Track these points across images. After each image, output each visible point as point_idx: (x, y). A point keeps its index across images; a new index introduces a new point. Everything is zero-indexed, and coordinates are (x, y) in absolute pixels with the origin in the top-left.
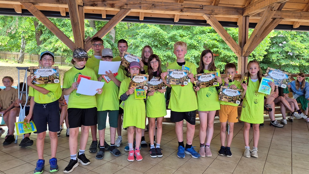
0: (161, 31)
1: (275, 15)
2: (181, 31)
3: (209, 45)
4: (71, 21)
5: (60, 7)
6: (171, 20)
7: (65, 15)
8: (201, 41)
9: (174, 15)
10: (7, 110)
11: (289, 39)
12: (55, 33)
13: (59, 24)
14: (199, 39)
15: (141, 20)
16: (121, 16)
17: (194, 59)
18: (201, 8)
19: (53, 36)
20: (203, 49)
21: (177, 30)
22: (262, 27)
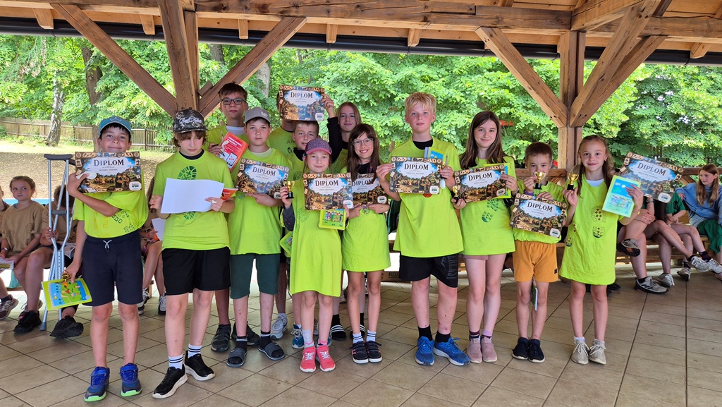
0: (378, 68)
1: (646, 28)
2: (423, 68)
3: (489, 100)
4: (169, 48)
5: (141, 13)
6: (400, 42)
7: (154, 33)
8: (471, 91)
9: (408, 30)
10: (21, 254)
11: (682, 85)
12: (132, 74)
13: (140, 52)
14: (467, 85)
15: (330, 42)
16: (282, 34)
17: (454, 133)
18: (472, 12)
19: (126, 82)
20: (475, 110)
21: (415, 64)
22: (616, 56)
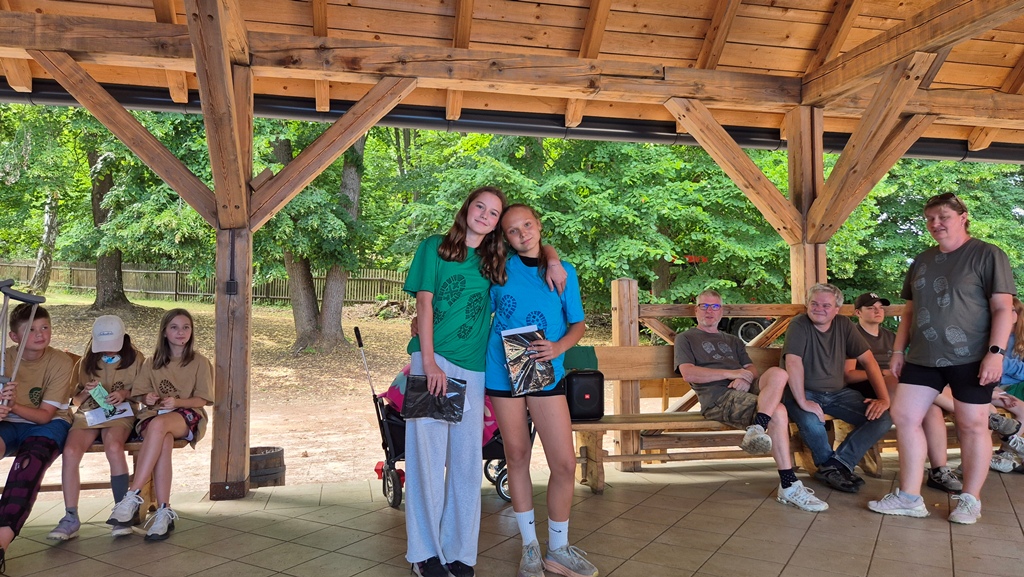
0: (517, 177)
2: (579, 177)
3: (675, 221)
5: (167, 68)
6: (554, 121)
7: (186, 101)
8: (648, 209)
9: (565, 102)
14: (644, 199)
15: (451, 118)
16: (381, 101)
17: (627, 267)
18: (660, 76)
